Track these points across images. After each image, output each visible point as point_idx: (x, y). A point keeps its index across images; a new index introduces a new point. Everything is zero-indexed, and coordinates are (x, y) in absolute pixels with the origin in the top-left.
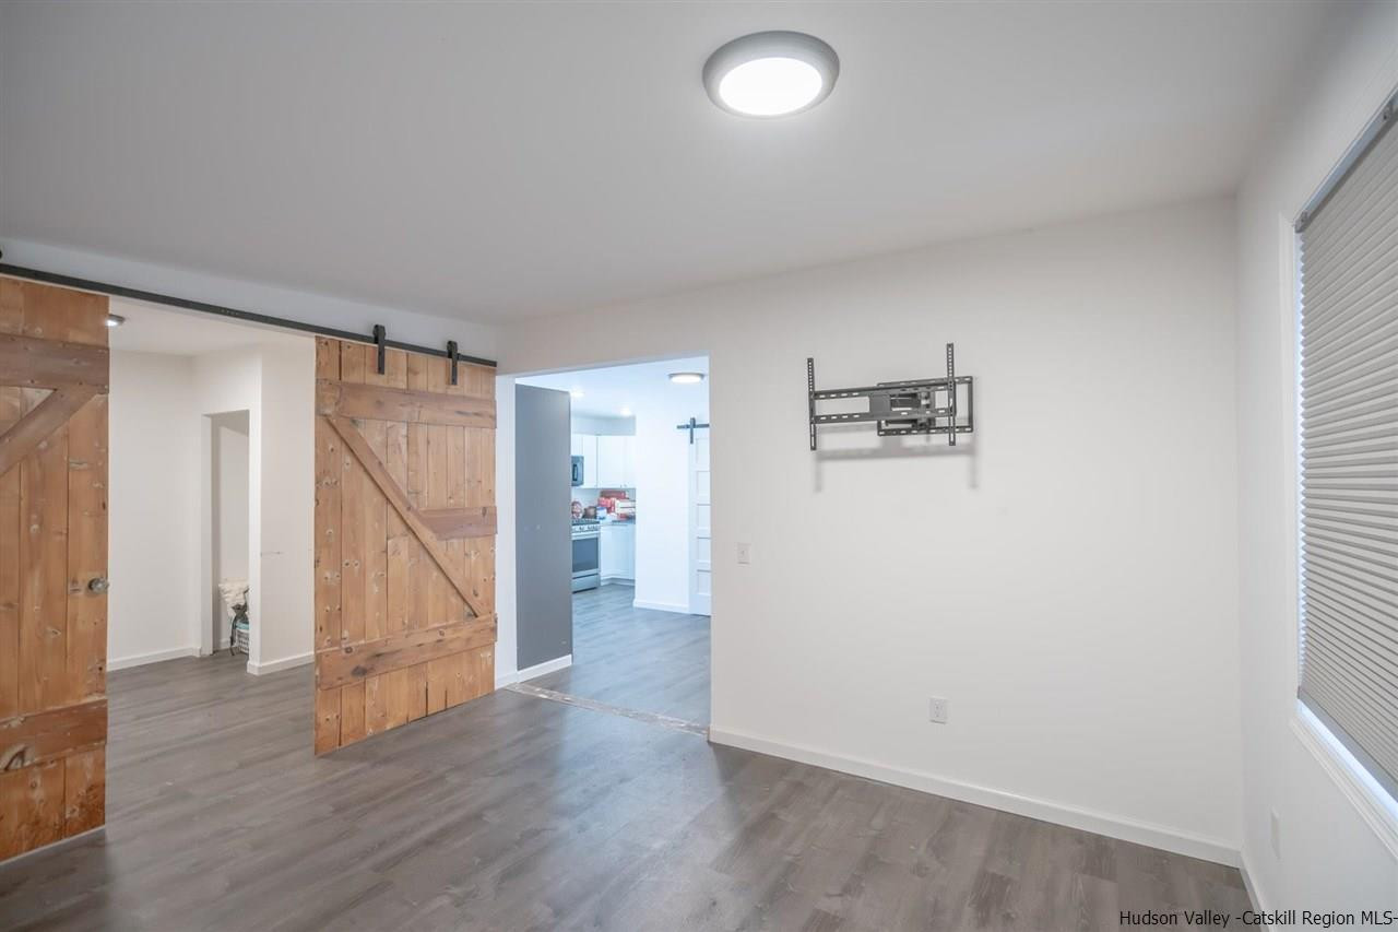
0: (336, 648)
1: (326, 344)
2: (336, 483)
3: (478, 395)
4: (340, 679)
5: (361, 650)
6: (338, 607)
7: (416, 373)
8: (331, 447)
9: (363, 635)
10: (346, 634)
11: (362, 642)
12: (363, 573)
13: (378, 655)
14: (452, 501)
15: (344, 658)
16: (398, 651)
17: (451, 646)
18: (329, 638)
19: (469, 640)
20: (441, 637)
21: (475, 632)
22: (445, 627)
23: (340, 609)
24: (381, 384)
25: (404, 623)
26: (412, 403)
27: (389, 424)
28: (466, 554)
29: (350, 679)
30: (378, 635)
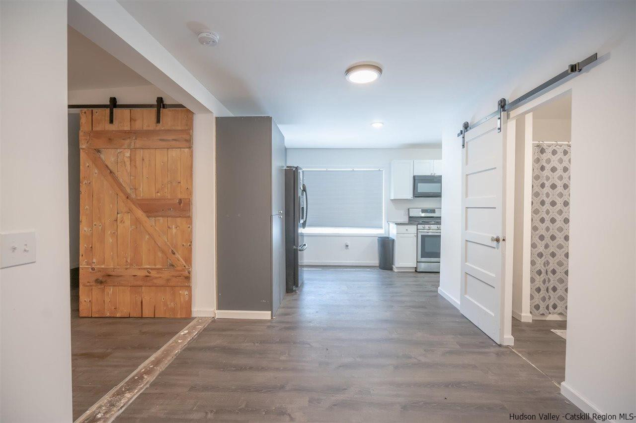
0: (89, 267)
1: (85, 113)
2: (90, 183)
3: (179, 128)
4: (89, 282)
5: (100, 270)
6: (91, 246)
7: (135, 120)
8: (88, 165)
9: (104, 263)
10: (94, 260)
11: (103, 266)
12: (103, 230)
13: (109, 276)
14: (159, 194)
15: (91, 272)
16: (121, 276)
17: (155, 281)
18: (86, 261)
19: (168, 280)
20: (148, 274)
21: (173, 276)
22: (152, 269)
23: (91, 247)
24: (114, 129)
25: (127, 262)
26: (129, 138)
27: (119, 151)
28: (169, 227)
29: (94, 284)
30: (112, 265)
